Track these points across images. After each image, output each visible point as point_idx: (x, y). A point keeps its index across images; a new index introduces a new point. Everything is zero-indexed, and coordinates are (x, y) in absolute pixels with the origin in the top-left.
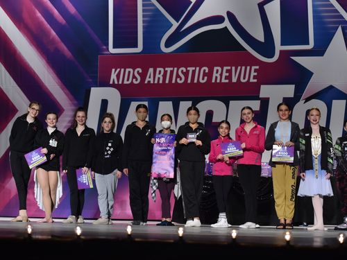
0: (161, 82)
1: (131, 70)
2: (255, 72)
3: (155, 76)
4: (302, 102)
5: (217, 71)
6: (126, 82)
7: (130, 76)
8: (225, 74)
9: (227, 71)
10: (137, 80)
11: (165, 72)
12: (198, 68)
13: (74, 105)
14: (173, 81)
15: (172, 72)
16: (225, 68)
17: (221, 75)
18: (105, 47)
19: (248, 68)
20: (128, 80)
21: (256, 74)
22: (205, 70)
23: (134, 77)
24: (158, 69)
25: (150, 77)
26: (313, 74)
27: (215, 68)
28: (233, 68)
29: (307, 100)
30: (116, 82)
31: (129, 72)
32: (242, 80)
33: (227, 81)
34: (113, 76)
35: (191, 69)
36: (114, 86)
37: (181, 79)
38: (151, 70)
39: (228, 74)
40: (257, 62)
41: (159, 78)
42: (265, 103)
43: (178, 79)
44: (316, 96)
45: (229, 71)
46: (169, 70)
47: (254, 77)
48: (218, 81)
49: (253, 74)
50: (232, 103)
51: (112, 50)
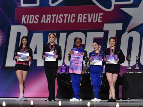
0: (50, 22)
1: (33, 16)
2: (101, 16)
3: (46, 19)
4: (126, 33)
5: (80, 16)
6: (30, 23)
7: (33, 19)
8: (84, 18)
9: (86, 16)
10: (36, 21)
11: (52, 17)
12: (70, 15)
13: (2, 35)
14: (56, 22)
15: (55, 17)
16: (85, 15)
17: (82, 18)
18: (18, 3)
19: (97, 14)
20: (31, 21)
21: (101, 18)
22: (73, 16)
23: (35, 20)
24: (48, 15)
25: (43, 20)
26: (132, 17)
27: (79, 15)
28: (89, 15)
29: (129, 31)
30: (25, 23)
31: (32, 17)
32: (94, 21)
33: (86, 22)
34: (23, 19)
35: (66, 15)
36: (24, 24)
37: (60, 21)
38: (44, 16)
39: (86, 18)
40: (102, 11)
41: (48, 20)
42: (106, 33)
43: (59, 21)
44: (135, 29)
45: (87, 16)
46: (54, 15)
47: (101, 19)
48: (81, 22)
49: (100, 17)
50: (88, 33)
51: (22, 5)
